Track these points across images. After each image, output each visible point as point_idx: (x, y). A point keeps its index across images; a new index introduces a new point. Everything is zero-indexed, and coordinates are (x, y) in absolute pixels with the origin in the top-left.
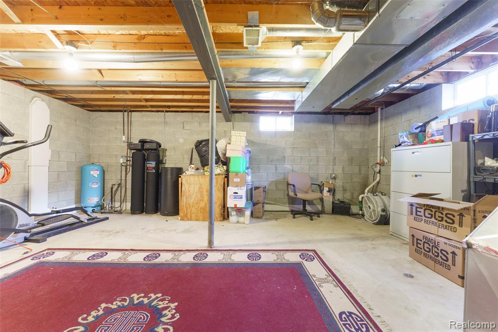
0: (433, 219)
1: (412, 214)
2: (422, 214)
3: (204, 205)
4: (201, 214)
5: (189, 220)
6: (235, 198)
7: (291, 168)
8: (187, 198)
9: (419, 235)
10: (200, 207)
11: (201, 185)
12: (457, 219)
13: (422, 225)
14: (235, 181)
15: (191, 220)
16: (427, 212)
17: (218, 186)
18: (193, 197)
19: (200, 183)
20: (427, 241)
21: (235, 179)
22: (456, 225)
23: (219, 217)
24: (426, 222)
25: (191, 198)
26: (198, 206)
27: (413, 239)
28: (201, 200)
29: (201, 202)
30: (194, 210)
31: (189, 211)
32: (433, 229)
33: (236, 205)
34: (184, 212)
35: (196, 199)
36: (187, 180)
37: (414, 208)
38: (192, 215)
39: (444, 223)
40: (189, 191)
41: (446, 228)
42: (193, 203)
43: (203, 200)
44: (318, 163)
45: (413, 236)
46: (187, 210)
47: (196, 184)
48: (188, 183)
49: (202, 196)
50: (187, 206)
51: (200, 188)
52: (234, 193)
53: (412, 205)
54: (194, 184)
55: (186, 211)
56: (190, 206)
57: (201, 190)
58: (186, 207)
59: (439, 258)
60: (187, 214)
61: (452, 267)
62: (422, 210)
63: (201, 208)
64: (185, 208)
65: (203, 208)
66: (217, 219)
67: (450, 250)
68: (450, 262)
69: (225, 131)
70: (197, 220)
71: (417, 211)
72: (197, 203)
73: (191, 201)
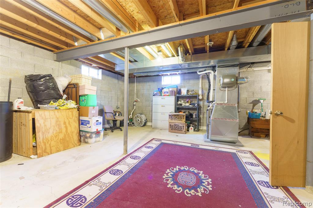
0: (176, 119)
1: (170, 118)
2: (173, 118)
3: (63, 136)
4: (61, 145)
5: (49, 154)
6: (97, 124)
7: (100, 103)
8: (43, 133)
9: (173, 124)
10: (59, 139)
11: (58, 118)
12: (182, 117)
13: (173, 121)
14: (92, 112)
15: (51, 153)
16: (175, 117)
17: (74, 118)
18: (51, 131)
19: (56, 117)
20: (175, 125)
21: (92, 111)
22: (182, 119)
23: (77, 143)
24: (174, 120)
25: (49, 133)
26: (57, 138)
27: (170, 126)
28: (59, 133)
29: (60, 134)
30: (53, 143)
31: (47, 145)
32: (176, 121)
33: (97, 129)
34: (42, 147)
35: (55, 132)
36: (40, 116)
37: (171, 116)
38: (52, 148)
39: (179, 119)
40: (45, 126)
41: (180, 120)
42: (52, 136)
43: (61, 132)
44: (112, 100)
45: (170, 125)
46: (45, 145)
47: (53, 118)
48: (42, 118)
49: (60, 129)
50: (45, 141)
51: (57, 122)
52: (97, 121)
53: (170, 115)
54: (50, 118)
55: (44, 147)
56: (48, 141)
57: (58, 123)
58: (43, 142)
59: (179, 129)
60: (46, 149)
61: (183, 130)
62: (173, 117)
63: (61, 139)
64: (42, 144)
65: (62, 139)
66: (76, 144)
67: (182, 126)
68: (182, 129)
69: (53, 69)
70: (58, 151)
71: (172, 117)
72: (56, 137)
73: (49, 136)
